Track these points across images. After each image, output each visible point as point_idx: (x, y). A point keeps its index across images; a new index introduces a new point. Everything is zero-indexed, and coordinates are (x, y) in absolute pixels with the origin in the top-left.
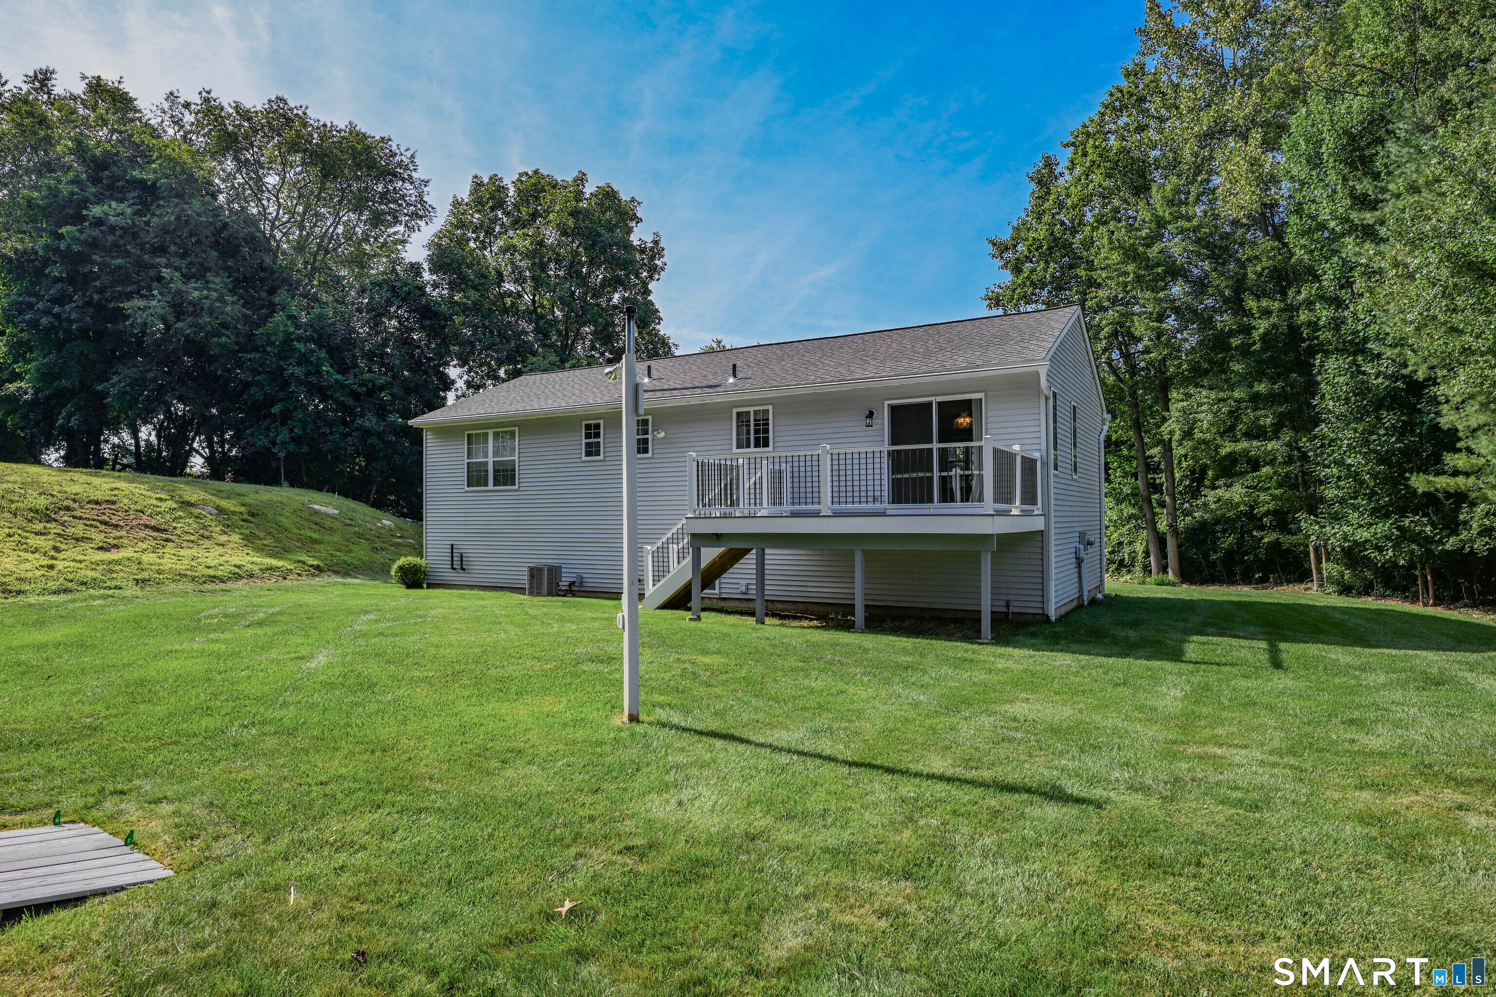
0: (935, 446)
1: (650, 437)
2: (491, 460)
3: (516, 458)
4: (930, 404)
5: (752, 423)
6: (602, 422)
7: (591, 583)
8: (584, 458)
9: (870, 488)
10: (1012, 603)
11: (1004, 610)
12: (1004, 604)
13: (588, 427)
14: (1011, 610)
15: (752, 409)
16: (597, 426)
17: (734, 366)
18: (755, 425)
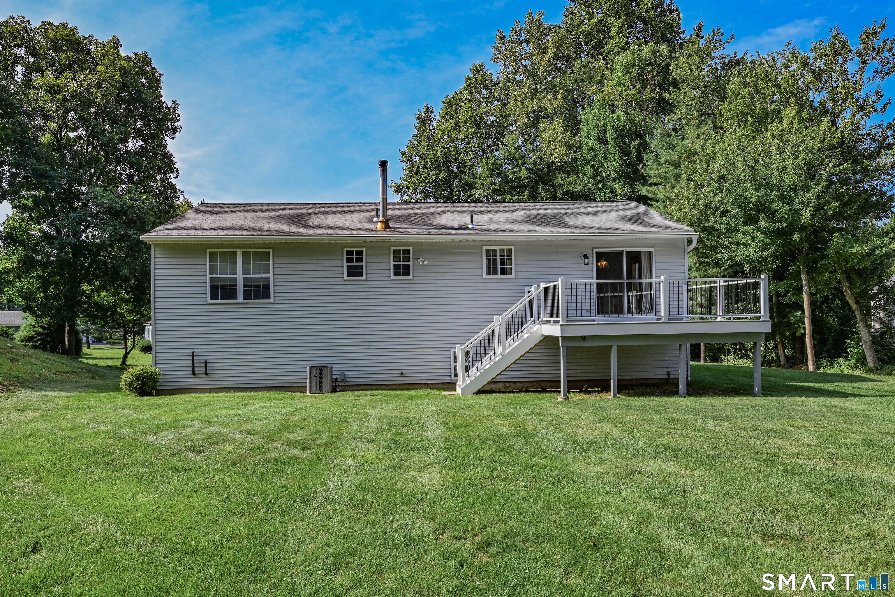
0: (625, 281)
1: (411, 263)
2: (240, 276)
3: (271, 275)
4: (621, 253)
5: (499, 258)
6: (364, 250)
7: (353, 378)
8: (346, 278)
9: (584, 304)
10: (671, 373)
11: (666, 377)
12: (666, 373)
13: (349, 253)
14: (671, 376)
15: (498, 248)
16: (360, 253)
17: (472, 215)
18: (501, 259)
